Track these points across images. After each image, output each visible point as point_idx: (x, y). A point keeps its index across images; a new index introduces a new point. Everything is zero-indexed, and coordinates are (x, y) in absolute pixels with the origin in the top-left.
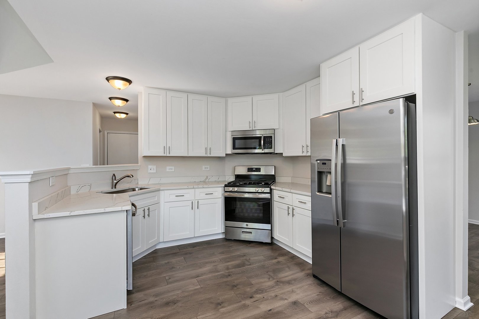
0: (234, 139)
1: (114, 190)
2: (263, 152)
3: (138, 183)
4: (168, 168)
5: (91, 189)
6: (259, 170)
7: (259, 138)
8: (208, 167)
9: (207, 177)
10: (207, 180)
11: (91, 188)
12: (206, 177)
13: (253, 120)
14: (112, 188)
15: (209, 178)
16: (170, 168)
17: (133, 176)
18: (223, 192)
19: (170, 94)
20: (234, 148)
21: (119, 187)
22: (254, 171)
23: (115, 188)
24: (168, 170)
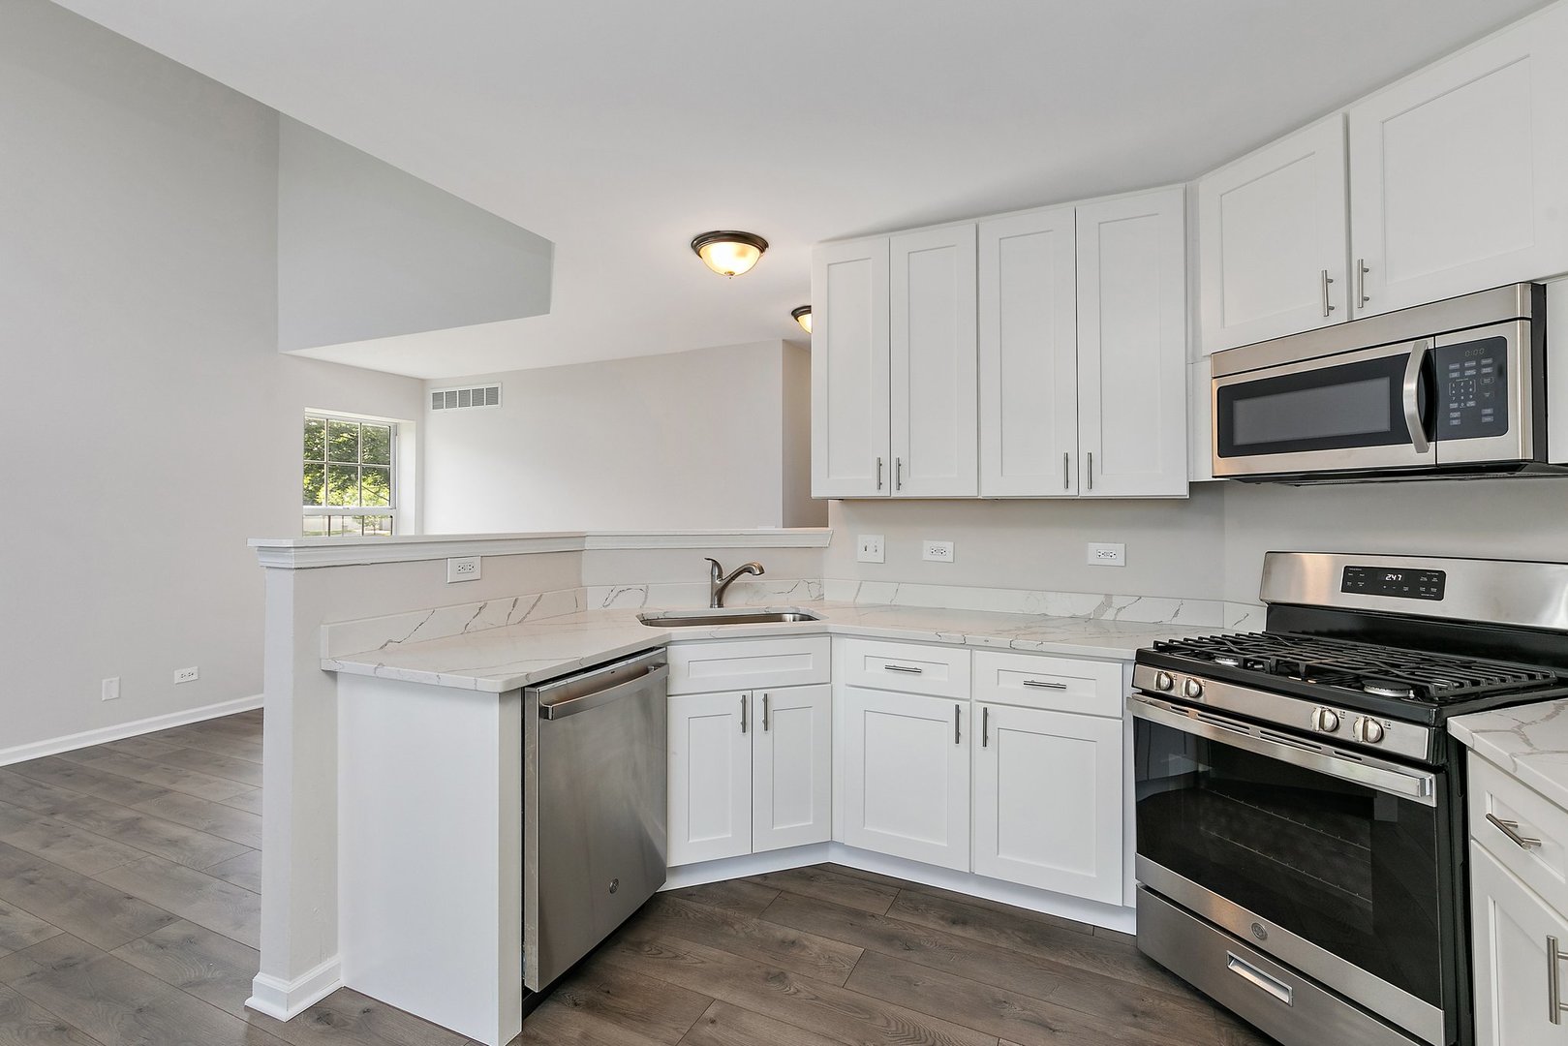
0: (1229, 397)
1: (717, 612)
2: (1426, 459)
3: (821, 597)
4: (928, 545)
5: (648, 601)
6: (1429, 585)
7: (1391, 369)
8: (1118, 549)
9: (1109, 596)
10: (1109, 615)
11: (646, 598)
12: (1102, 598)
13: (1353, 254)
14: (711, 607)
15: (1117, 602)
16: (938, 547)
17: (762, 571)
18: (1130, 691)
19: (903, 242)
20: (1228, 446)
21: (735, 604)
22: (1395, 590)
23: (720, 605)
24: (927, 556)
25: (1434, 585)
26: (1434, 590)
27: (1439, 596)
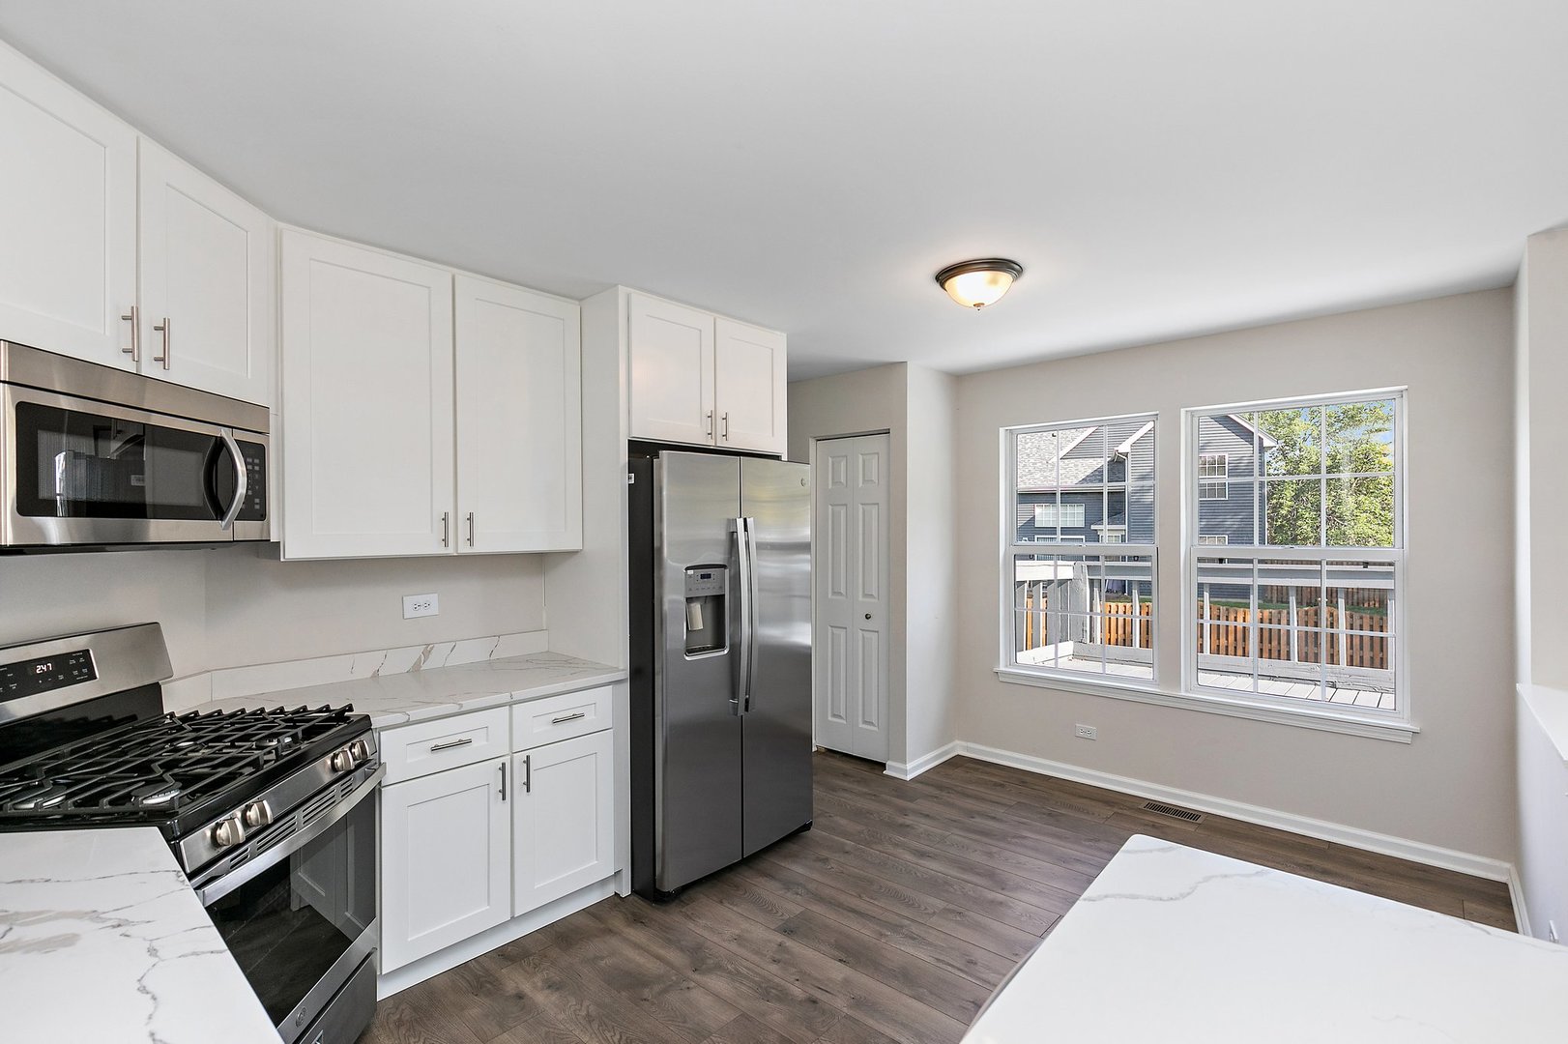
2: (228, 536)
6: (79, 667)
22: (52, 683)
25: (83, 665)
26: (85, 670)
27: (92, 676)
